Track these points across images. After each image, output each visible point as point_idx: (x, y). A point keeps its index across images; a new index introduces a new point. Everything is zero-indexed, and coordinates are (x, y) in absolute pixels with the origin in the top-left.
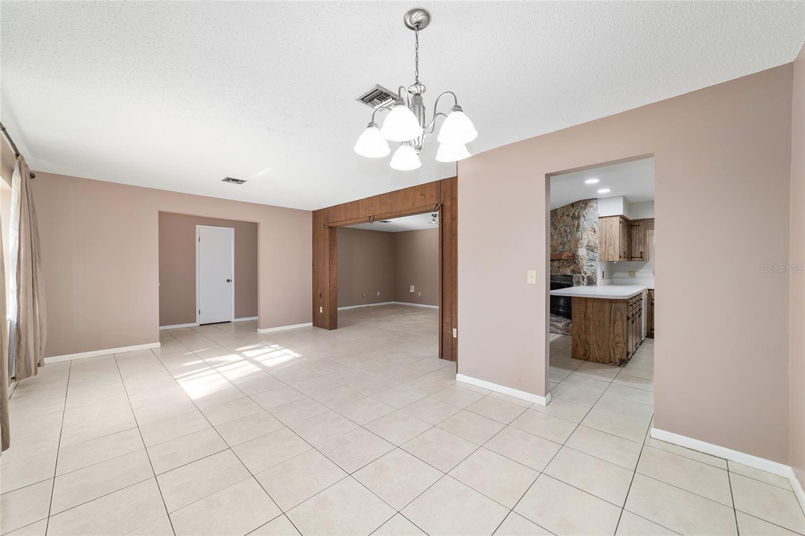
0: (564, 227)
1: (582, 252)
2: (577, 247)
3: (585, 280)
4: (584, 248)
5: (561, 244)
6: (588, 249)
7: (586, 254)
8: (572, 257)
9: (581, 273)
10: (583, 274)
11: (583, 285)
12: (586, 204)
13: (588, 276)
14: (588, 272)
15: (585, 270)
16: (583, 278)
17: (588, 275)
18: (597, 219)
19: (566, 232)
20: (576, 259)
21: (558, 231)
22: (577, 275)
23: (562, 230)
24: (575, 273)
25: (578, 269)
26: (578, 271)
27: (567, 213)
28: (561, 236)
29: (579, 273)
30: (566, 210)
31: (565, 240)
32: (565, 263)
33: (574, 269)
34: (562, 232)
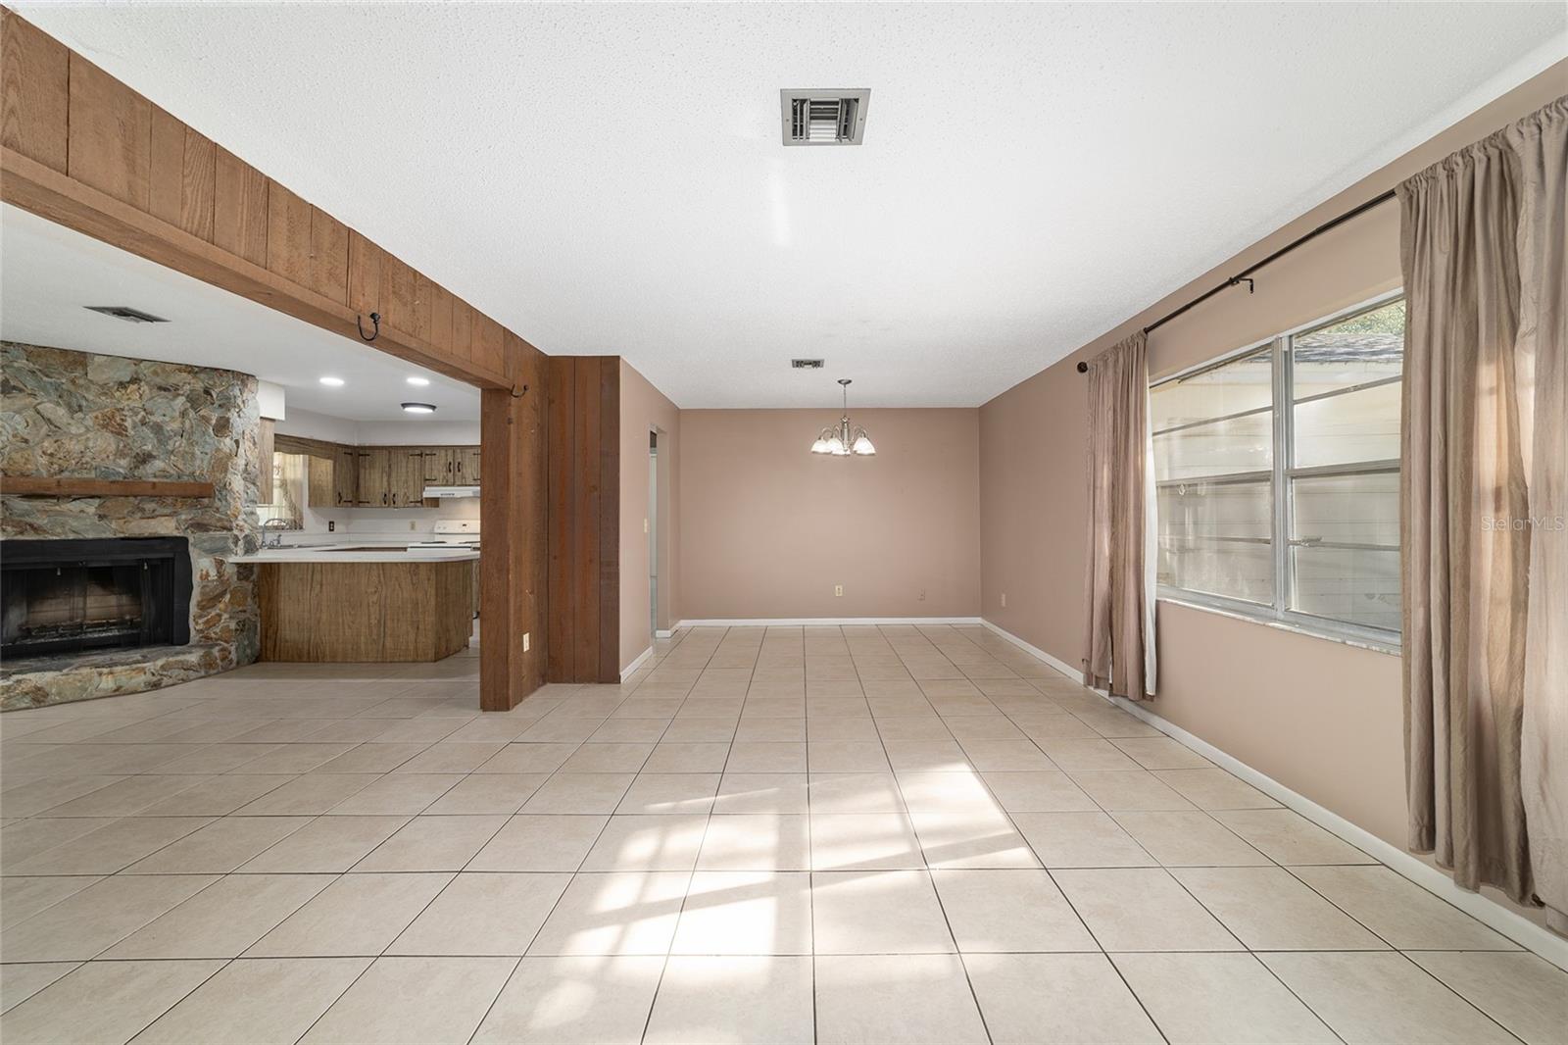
1: (237, 483)
2: (224, 470)
3: (241, 543)
4: (239, 475)
5: (120, 454)
6: (245, 479)
7: (242, 488)
9: (230, 530)
10: (236, 532)
11: (236, 554)
12: (243, 382)
13: (246, 536)
14: (246, 525)
15: (241, 523)
16: (236, 540)
17: (247, 532)
18: (259, 421)
19: (158, 429)
20: (219, 499)
21: (96, 417)
22: (218, 534)
23: (129, 420)
24: (207, 530)
25: (220, 520)
26: (219, 524)
27: (159, 380)
28: (119, 434)
29: (224, 528)
30: (155, 373)
31: (148, 447)
32: (149, 506)
33: (205, 522)
34: (126, 424)
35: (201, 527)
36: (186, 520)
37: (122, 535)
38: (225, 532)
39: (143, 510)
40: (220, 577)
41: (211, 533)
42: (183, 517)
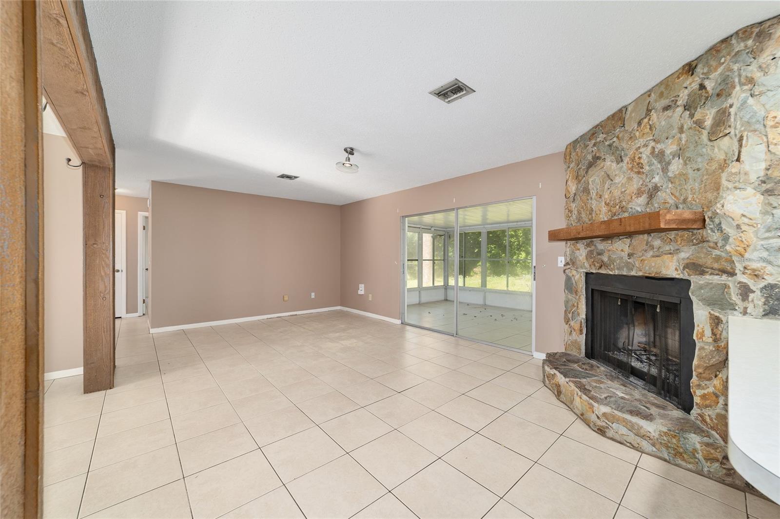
0: (652, 144)
2: (717, 187)
3: (756, 296)
4: (750, 190)
5: (639, 193)
8: (694, 221)
9: (732, 274)
10: (741, 278)
13: (767, 287)
14: (768, 269)
15: (755, 265)
16: (745, 292)
17: (771, 279)
19: (660, 156)
20: (711, 229)
21: (628, 163)
22: (716, 279)
23: (644, 156)
24: (702, 273)
25: (718, 259)
26: (716, 266)
27: (665, 102)
28: (639, 173)
29: (723, 271)
30: (661, 95)
31: (657, 179)
32: (657, 243)
33: (701, 262)
34: (642, 161)
35: (698, 268)
36: (683, 259)
37: (640, 274)
38: (724, 277)
39: (652, 247)
40: (715, 341)
41: (708, 277)
42: (683, 255)
